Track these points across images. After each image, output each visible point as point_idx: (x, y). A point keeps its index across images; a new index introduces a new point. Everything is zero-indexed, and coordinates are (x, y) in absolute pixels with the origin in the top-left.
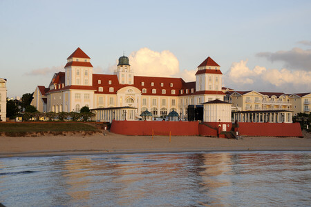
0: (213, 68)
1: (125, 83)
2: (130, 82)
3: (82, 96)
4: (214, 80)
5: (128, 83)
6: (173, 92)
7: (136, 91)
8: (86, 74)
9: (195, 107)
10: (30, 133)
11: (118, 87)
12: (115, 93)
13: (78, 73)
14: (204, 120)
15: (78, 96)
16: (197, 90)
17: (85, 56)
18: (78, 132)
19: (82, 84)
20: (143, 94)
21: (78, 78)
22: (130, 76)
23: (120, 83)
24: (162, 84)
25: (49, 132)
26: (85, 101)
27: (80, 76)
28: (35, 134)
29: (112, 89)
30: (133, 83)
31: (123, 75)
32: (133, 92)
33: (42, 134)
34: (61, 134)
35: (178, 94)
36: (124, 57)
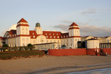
0: (76, 27)
1: (39, 34)
2: (41, 33)
3: (25, 39)
4: (77, 31)
5: (40, 34)
6: (58, 37)
7: (44, 37)
8: (27, 29)
9: (82, 42)
10: (13, 57)
11: (37, 36)
12: (36, 38)
13: (23, 29)
14: (88, 48)
15: (23, 39)
16: (69, 36)
17: (26, 22)
18: (36, 55)
19: (25, 34)
20: (47, 38)
21: (23, 31)
22: (41, 31)
23: (37, 34)
24: (54, 34)
25: (22, 56)
26: (27, 41)
27: (24, 30)
28: (15, 58)
29: (34, 37)
30: (42, 34)
31: (38, 31)
32: (43, 38)
33: (19, 58)
34: (28, 57)
35: (60, 38)
36: (38, 23)
